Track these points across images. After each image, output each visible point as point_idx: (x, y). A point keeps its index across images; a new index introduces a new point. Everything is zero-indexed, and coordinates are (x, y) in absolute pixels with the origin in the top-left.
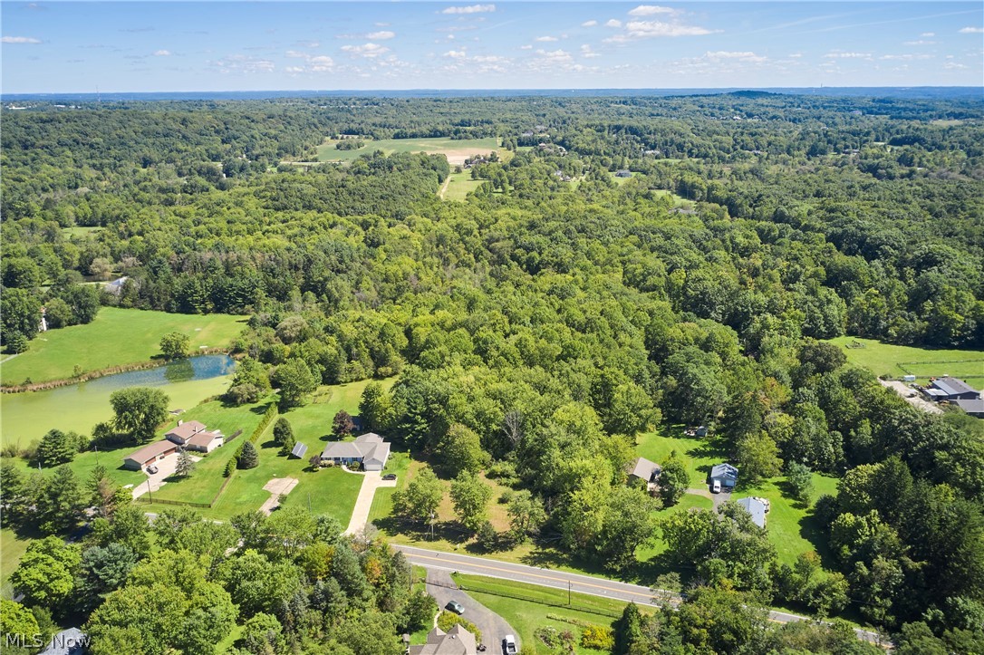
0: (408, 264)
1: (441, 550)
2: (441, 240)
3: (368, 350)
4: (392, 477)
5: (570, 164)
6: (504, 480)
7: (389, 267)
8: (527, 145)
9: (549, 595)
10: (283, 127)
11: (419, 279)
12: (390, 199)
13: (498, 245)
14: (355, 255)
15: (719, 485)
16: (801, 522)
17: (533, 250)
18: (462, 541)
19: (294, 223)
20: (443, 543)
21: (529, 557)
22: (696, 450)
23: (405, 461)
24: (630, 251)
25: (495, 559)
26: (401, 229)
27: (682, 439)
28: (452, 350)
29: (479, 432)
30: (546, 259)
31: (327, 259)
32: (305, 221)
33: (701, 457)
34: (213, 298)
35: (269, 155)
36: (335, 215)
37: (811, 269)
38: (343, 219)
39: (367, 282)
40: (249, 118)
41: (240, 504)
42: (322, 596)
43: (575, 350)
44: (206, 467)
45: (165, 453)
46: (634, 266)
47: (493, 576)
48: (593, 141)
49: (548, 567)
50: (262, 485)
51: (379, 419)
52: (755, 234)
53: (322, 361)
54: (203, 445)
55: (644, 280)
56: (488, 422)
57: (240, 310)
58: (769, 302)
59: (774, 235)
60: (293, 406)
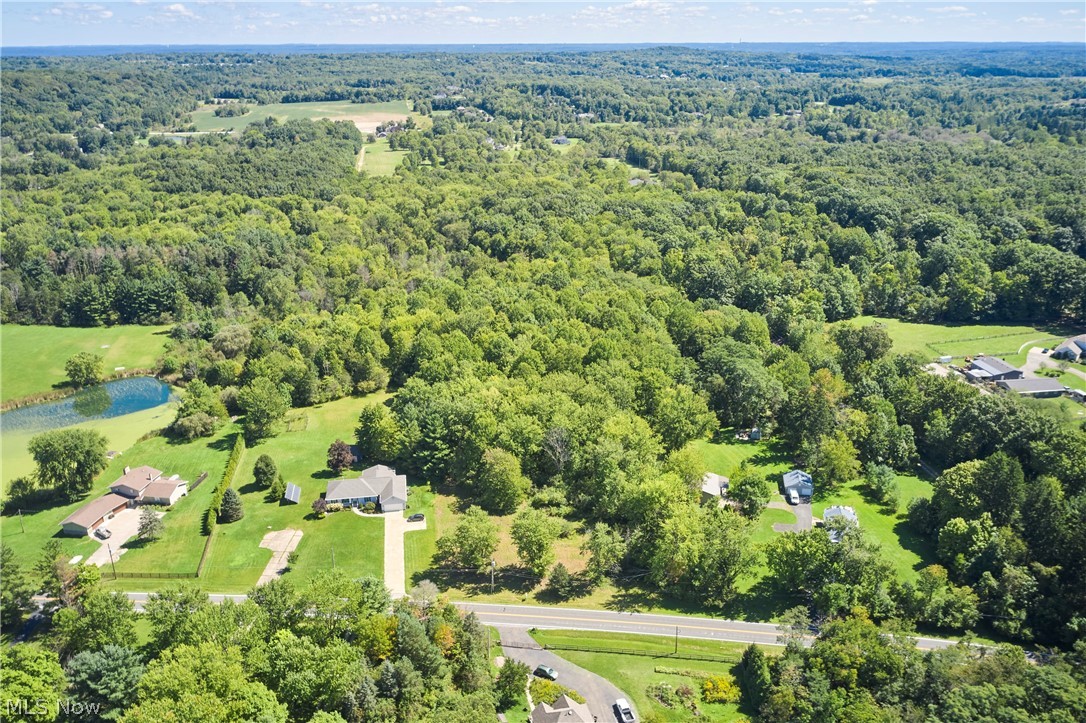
0: (351, 254)
1: (506, 603)
2: (382, 223)
3: (342, 362)
4: (418, 518)
5: (500, 131)
6: (554, 510)
7: (332, 259)
8: (443, 108)
9: (650, 645)
10: (143, 90)
11: (371, 271)
12: (310, 175)
13: (452, 227)
14: (287, 245)
15: (797, 495)
16: (898, 530)
17: (497, 232)
18: (528, 590)
19: (197, 207)
20: (506, 594)
21: (613, 603)
22: (755, 456)
23: (428, 496)
24: (611, 230)
25: (574, 606)
26: (329, 213)
27: (736, 445)
28: (458, 358)
29: (517, 455)
30: (515, 241)
31: (254, 251)
32: (209, 205)
33: (764, 465)
34: (117, 305)
35: (134, 124)
36: (246, 197)
37: (811, 244)
38: (257, 202)
39: (309, 278)
40: (98, 79)
41: (236, 569)
42: (393, 681)
43: (604, 350)
44: (174, 524)
45: (114, 510)
46: (622, 247)
47: (579, 629)
48: (520, 103)
49: (638, 612)
50: (257, 541)
51: (385, 448)
52: (738, 205)
53: (289, 379)
54: (164, 496)
55: (636, 262)
56: (525, 443)
57: (155, 320)
58: (782, 282)
59: (759, 207)
60: (262, 437)
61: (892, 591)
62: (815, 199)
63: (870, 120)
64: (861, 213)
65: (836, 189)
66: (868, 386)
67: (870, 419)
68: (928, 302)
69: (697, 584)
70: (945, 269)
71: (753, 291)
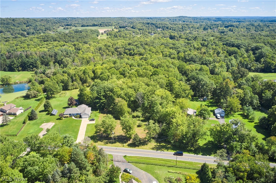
0: (90, 55)
1: (117, 147)
2: (100, 49)
3: (79, 78)
4: (93, 120)
5: (136, 32)
6: (138, 119)
7: (84, 56)
8: (122, 28)
9: (167, 162)
10: (46, 23)
11: (94, 59)
12: (82, 38)
13: (119, 50)
14: (72, 52)
15: (219, 116)
16: (255, 127)
17: (131, 50)
18: (125, 143)
19: (51, 45)
20: (118, 144)
21: (155, 148)
23: (98, 114)
24: (163, 49)
25: (141, 149)
26: (86, 46)
27: (199, 102)
28: (112, 74)
29: (126, 101)
30: (136, 52)
31: (62, 53)
32: (54, 44)
34: (21, 66)
35: (42, 30)
36: (64, 43)
37: (222, 52)
38: (67, 44)
39: (77, 60)
40: (35, 20)
42: (67, 171)
43: (157, 72)
44: (15, 121)
46: (166, 52)
47: (142, 156)
48: (142, 26)
49: (163, 151)
50: (39, 126)
51: (86, 99)
52: (200, 44)
53: (62, 82)
54: (14, 112)
55: (171, 56)
56: (130, 97)
57: (32, 70)
59: (206, 44)
60: (52, 98)
61: (256, 146)
62: (222, 43)
63: (236, 30)
64: (236, 45)
65: (228, 40)
66: (243, 83)
67: (244, 92)
68: (258, 66)
69: (185, 141)
70: (263, 57)
71: (204, 62)
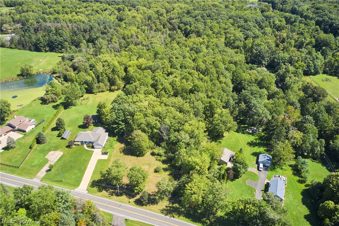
0: (134, 30)
1: (122, 202)
2: (150, 18)
3: (107, 78)
6: (159, 157)
7: (125, 32)
11: (137, 37)
13: (173, 21)
14: (112, 26)
15: (262, 166)
16: (303, 193)
17: (187, 25)
18: (133, 197)
19: (90, 8)
20: (124, 197)
21: (165, 210)
22: (252, 141)
24: (229, 27)
26: (133, 12)
27: (245, 135)
29: (148, 133)
30: (193, 29)
31: (99, 27)
32: (94, 7)
33: (254, 147)
34: (48, 45)
36: (107, 5)
37: (308, 40)
38: (110, 7)
39: (115, 39)
41: (33, 166)
43: (198, 88)
44: (23, 141)
45: (6, 132)
46: (230, 35)
50: (45, 155)
51: (104, 119)
52: (283, 20)
53: (86, 83)
54: (25, 128)
55: (234, 43)
56: (152, 128)
58: (290, 57)
59: (292, 21)
60: (71, 105)
62: (317, 19)
64: (334, 27)
65: (326, 15)
66: (308, 119)
67: (304, 136)
69: (200, 211)
